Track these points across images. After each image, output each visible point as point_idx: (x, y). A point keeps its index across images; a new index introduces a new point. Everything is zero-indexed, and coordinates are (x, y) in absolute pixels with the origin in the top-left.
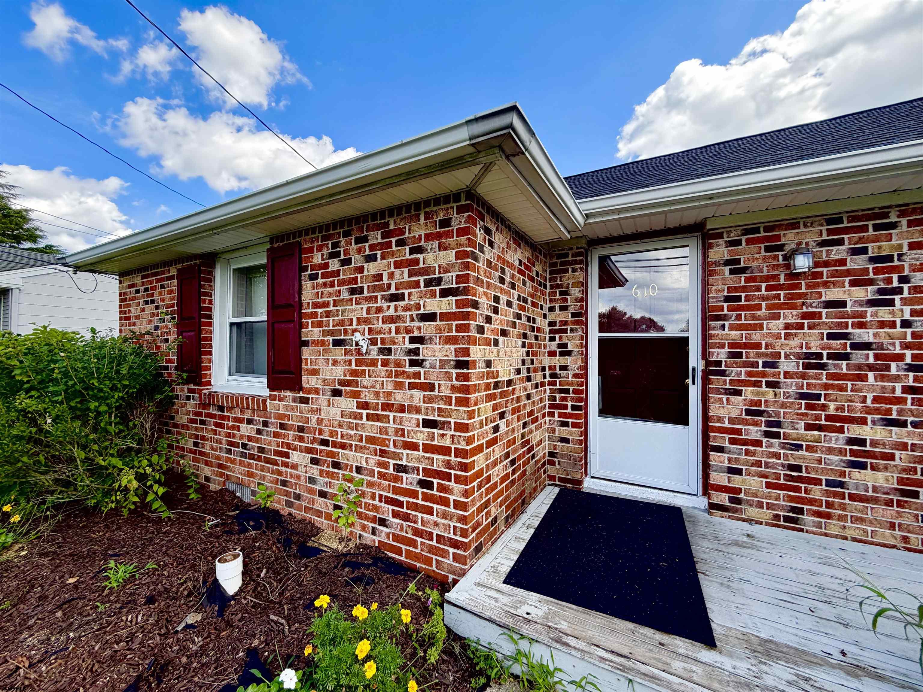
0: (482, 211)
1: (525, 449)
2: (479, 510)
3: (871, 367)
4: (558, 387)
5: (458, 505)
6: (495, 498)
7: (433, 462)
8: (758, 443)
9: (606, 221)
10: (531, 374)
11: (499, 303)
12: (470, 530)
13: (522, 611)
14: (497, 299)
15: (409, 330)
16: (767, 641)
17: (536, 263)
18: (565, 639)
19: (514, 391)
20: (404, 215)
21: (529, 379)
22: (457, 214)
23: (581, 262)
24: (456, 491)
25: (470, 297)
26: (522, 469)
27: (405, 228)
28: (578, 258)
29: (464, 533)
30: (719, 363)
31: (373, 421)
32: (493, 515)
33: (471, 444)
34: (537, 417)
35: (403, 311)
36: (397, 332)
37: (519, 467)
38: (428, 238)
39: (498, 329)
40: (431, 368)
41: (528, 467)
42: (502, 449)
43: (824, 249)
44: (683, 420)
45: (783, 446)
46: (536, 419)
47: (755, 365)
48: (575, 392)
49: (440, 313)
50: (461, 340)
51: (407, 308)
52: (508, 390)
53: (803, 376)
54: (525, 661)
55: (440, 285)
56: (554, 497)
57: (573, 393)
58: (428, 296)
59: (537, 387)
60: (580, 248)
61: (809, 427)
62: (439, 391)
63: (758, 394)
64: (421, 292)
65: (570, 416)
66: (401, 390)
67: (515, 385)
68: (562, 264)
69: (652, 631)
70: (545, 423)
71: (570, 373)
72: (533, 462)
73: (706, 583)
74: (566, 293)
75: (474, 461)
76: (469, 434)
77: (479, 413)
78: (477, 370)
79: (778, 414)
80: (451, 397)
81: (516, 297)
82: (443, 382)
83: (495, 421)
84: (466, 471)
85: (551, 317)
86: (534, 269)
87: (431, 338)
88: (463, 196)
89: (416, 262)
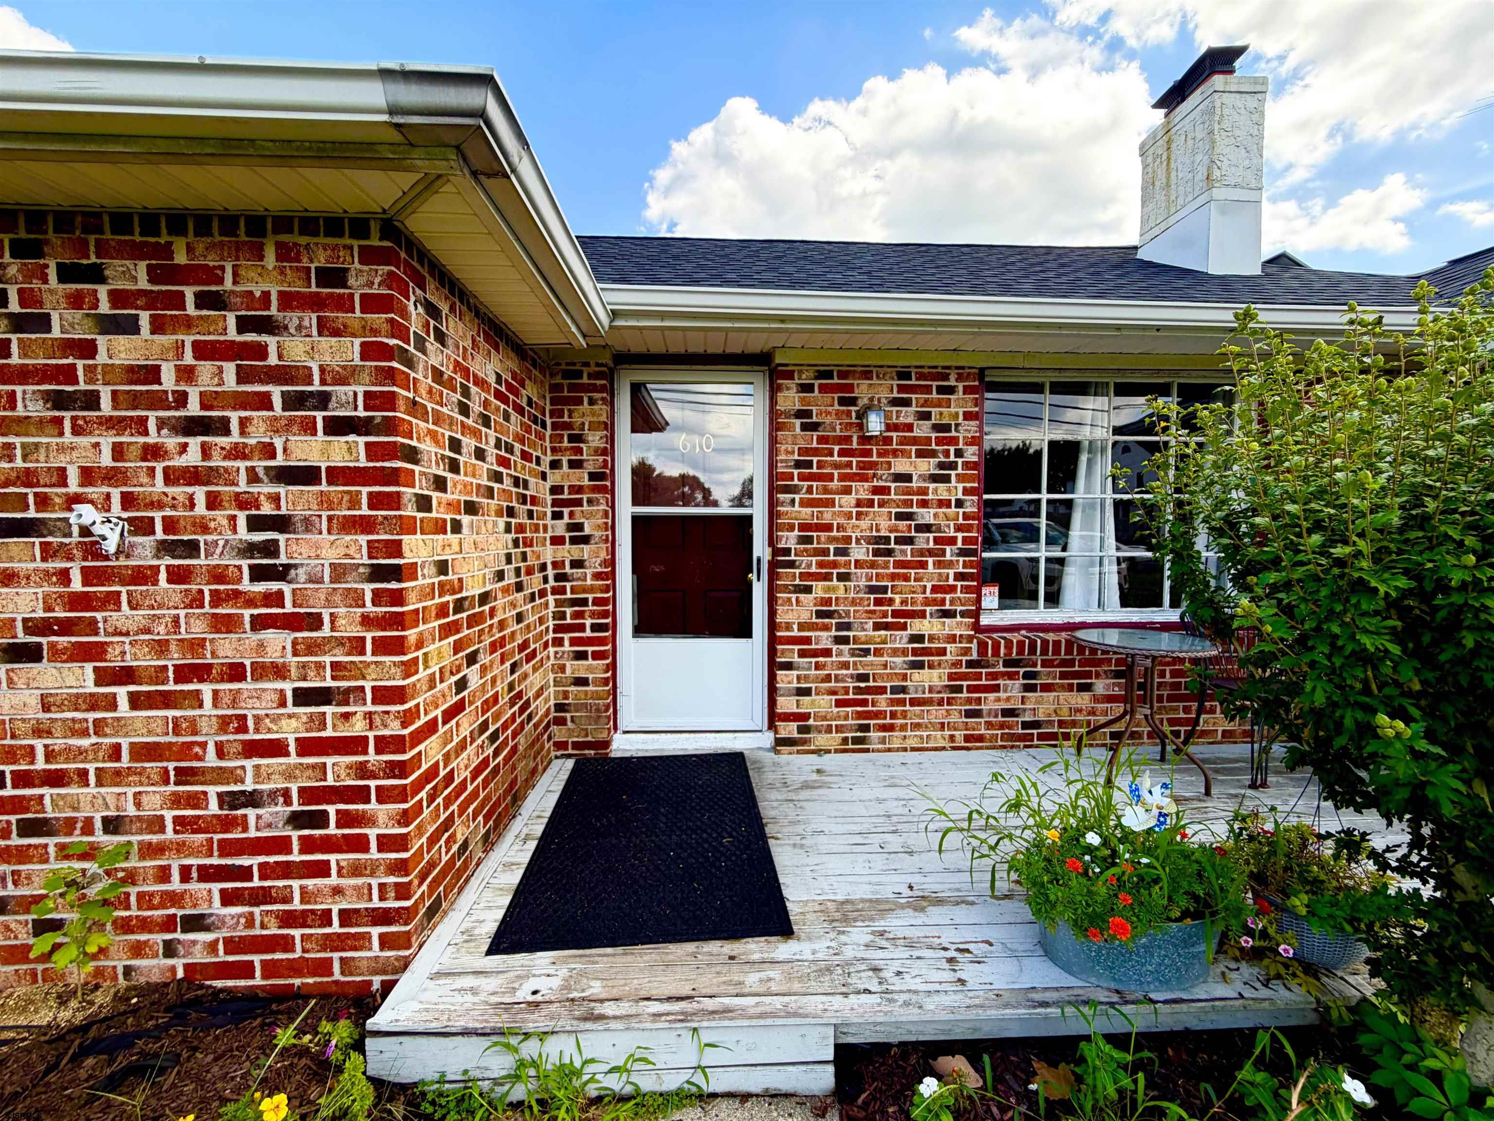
0: (419, 267)
1: (516, 708)
2: (433, 840)
3: (931, 553)
4: (569, 595)
5: (386, 843)
6: (462, 809)
7: (325, 773)
8: (827, 653)
9: (644, 328)
10: (523, 578)
11: (459, 453)
12: (416, 882)
13: (524, 994)
14: (455, 445)
15: (243, 502)
16: (843, 903)
17: (527, 382)
18: (600, 1009)
19: (493, 611)
20: (218, 238)
21: (519, 587)
22: (360, 262)
23: (602, 389)
24: (382, 818)
25: (399, 439)
26: (511, 744)
27: (222, 269)
28: (598, 382)
29: (403, 892)
30: (787, 551)
31: (151, 708)
32: (460, 838)
33: (412, 723)
34: (535, 650)
35: (225, 458)
36: (213, 502)
37: (505, 743)
38: (287, 301)
39: (459, 501)
40: (311, 581)
41: (521, 739)
42: (473, 718)
43: (895, 409)
44: (745, 632)
45: (853, 653)
46: (533, 654)
47: (825, 552)
48: (597, 602)
49: (328, 469)
50: (382, 523)
51: (237, 453)
52: (483, 612)
53: (873, 565)
54: (532, 1072)
55: (325, 409)
56: (566, 777)
57: (594, 604)
58: (295, 429)
59: (532, 598)
60: (602, 365)
61: (877, 627)
62: (333, 629)
63: (828, 590)
64: (276, 419)
65: (590, 641)
66: (231, 632)
67: (496, 599)
68: (572, 388)
69: (718, 943)
70: (548, 658)
71: (589, 572)
72: (528, 727)
73: (779, 849)
74: (577, 438)
75: (420, 753)
76: (406, 706)
77: (426, 661)
78: (420, 582)
79: (848, 613)
80: (363, 639)
81: (492, 442)
82: (342, 610)
83: (458, 671)
84: (404, 775)
85: (554, 478)
86: (524, 392)
87: (307, 520)
88: (374, 227)
89: (261, 352)
